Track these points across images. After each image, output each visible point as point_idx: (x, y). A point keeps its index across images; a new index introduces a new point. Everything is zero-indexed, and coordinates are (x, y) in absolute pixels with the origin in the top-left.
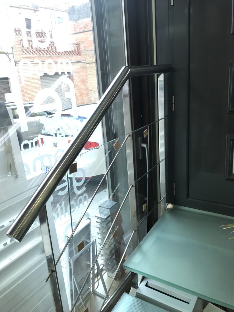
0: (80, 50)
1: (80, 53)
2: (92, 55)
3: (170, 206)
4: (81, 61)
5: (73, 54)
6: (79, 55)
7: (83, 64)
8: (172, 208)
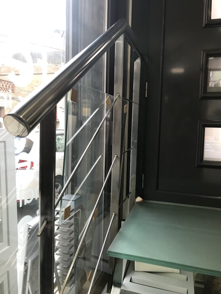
0: (14, 88)
1: (14, 91)
2: (26, 94)
3: (139, 199)
4: (14, 98)
5: (7, 91)
6: (13, 92)
7: (16, 101)
8: (142, 201)
